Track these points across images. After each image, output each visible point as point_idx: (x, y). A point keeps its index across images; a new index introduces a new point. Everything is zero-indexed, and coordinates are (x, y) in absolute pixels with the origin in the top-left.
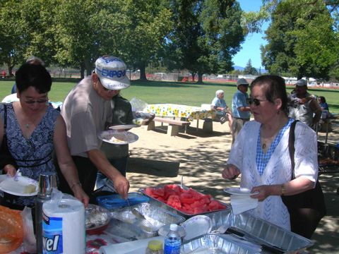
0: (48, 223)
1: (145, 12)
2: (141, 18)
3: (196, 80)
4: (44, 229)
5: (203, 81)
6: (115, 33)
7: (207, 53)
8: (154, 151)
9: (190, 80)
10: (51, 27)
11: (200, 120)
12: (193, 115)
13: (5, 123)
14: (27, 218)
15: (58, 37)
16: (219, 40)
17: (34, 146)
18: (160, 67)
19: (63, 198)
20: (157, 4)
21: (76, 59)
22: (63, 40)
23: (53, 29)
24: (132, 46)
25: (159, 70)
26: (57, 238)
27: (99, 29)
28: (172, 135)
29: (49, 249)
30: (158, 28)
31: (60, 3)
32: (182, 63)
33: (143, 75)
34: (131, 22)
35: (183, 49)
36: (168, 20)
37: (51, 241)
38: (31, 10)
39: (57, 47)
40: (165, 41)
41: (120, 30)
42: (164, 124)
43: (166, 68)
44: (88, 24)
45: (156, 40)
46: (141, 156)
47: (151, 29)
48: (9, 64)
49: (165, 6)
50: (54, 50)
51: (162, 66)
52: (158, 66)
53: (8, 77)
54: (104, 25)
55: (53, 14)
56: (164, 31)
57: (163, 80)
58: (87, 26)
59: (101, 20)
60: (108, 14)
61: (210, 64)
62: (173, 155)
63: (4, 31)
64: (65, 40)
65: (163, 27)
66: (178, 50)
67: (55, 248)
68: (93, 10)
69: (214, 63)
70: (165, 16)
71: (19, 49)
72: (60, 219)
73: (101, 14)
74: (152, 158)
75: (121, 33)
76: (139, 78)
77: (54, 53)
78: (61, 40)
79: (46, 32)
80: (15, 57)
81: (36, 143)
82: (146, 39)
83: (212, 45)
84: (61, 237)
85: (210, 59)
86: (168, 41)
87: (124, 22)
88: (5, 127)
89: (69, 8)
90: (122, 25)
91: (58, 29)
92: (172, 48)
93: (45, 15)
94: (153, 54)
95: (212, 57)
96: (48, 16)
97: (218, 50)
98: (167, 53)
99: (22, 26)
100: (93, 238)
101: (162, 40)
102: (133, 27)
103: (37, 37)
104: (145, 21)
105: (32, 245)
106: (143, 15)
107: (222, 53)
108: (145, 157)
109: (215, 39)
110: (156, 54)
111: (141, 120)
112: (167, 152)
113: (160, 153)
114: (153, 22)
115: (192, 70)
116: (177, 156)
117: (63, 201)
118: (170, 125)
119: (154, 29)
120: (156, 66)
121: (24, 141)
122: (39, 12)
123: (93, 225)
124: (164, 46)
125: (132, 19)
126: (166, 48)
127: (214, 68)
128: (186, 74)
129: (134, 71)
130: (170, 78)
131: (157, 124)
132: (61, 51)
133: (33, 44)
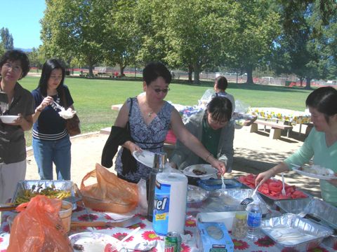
0: (159, 188)
1: (253, 16)
2: (249, 21)
3: (304, 85)
4: (156, 193)
5: (312, 86)
6: (223, 36)
7: (316, 58)
8: (255, 152)
9: (298, 85)
10: (162, 30)
11: (303, 125)
12: (296, 119)
13: (130, 112)
14: (142, 187)
15: (168, 40)
16: (330, 44)
17: (153, 132)
18: (267, 71)
19: (172, 172)
20: (266, 8)
21: (184, 61)
22: (173, 43)
23: (163, 32)
24: (240, 49)
25: (266, 74)
26: (165, 200)
27: (208, 32)
28: (274, 138)
29: (158, 208)
30: (266, 31)
31: (170, 7)
32: (289, 68)
33: (250, 79)
34: (239, 26)
35: (292, 54)
36: (277, 23)
37: (161, 202)
38: (143, 14)
39: (167, 49)
40: (273, 45)
41: (228, 34)
42: (267, 128)
43: (273, 72)
44: (197, 27)
45: (264, 44)
46: (242, 156)
47: (259, 32)
48: (121, 64)
49: (274, 9)
50: (164, 53)
51: (270, 70)
52: (266, 69)
53: (120, 77)
54: (212, 28)
55: (164, 17)
56: (272, 35)
57: (270, 84)
58: (196, 30)
59: (209, 23)
60: (217, 18)
61: (319, 70)
62: (273, 156)
63: (117, 34)
64: (175, 43)
65: (271, 30)
66: (286, 55)
67: (163, 208)
68: (202, 14)
69: (324, 68)
70: (274, 20)
71: (131, 50)
72: (169, 186)
73: (210, 18)
74: (252, 158)
75: (229, 37)
76: (246, 81)
77: (164, 55)
78: (171, 43)
79: (157, 35)
80: (127, 58)
81: (155, 129)
82: (254, 43)
83: (322, 50)
84: (168, 199)
85: (319, 64)
86: (276, 45)
87: (232, 26)
88: (130, 115)
89: (179, 12)
90: (230, 29)
91: (169, 32)
92: (280, 52)
93: (156, 18)
94: (261, 58)
95: (322, 62)
96: (159, 20)
97: (328, 55)
98: (275, 57)
99: (135, 30)
100: (193, 210)
101: (270, 44)
102: (241, 30)
103: (149, 40)
104: (253, 24)
105: (145, 209)
106: (251, 19)
107: (332, 58)
108: (246, 157)
109: (325, 43)
110: (264, 58)
111: (243, 121)
112: (268, 154)
113: (261, 154)
114: (261, 26)
115: (301, 75)
116: (277, 158)
117: (172, 174)
118: (273, 128)
119: (262, 33)
120: (264, 70)
121: (145, 127)
122: (150, 16)
123: (193, 200)
124: (272, 50)
125: (240, 23)
126: (274, 52)
127: (323, 73)
128: (294, 78)
129: (241, 74)
130: (277, 82)
131: (260, 127)
132: (171, 53)
133: (144, 47)
